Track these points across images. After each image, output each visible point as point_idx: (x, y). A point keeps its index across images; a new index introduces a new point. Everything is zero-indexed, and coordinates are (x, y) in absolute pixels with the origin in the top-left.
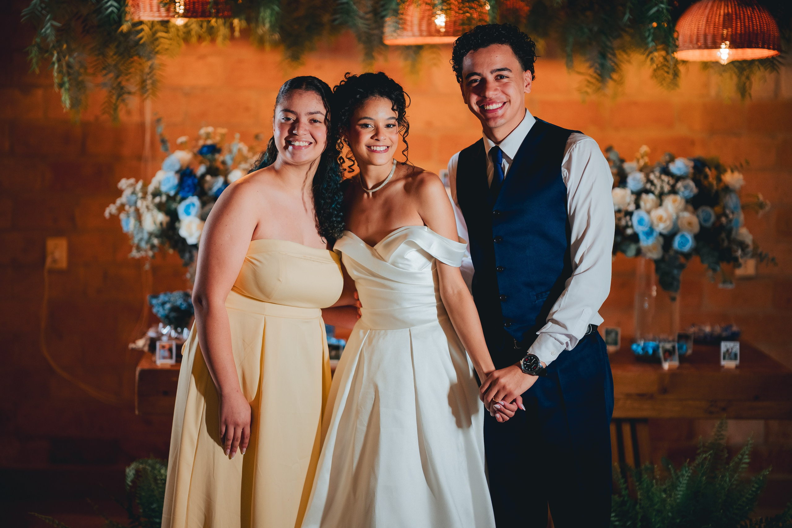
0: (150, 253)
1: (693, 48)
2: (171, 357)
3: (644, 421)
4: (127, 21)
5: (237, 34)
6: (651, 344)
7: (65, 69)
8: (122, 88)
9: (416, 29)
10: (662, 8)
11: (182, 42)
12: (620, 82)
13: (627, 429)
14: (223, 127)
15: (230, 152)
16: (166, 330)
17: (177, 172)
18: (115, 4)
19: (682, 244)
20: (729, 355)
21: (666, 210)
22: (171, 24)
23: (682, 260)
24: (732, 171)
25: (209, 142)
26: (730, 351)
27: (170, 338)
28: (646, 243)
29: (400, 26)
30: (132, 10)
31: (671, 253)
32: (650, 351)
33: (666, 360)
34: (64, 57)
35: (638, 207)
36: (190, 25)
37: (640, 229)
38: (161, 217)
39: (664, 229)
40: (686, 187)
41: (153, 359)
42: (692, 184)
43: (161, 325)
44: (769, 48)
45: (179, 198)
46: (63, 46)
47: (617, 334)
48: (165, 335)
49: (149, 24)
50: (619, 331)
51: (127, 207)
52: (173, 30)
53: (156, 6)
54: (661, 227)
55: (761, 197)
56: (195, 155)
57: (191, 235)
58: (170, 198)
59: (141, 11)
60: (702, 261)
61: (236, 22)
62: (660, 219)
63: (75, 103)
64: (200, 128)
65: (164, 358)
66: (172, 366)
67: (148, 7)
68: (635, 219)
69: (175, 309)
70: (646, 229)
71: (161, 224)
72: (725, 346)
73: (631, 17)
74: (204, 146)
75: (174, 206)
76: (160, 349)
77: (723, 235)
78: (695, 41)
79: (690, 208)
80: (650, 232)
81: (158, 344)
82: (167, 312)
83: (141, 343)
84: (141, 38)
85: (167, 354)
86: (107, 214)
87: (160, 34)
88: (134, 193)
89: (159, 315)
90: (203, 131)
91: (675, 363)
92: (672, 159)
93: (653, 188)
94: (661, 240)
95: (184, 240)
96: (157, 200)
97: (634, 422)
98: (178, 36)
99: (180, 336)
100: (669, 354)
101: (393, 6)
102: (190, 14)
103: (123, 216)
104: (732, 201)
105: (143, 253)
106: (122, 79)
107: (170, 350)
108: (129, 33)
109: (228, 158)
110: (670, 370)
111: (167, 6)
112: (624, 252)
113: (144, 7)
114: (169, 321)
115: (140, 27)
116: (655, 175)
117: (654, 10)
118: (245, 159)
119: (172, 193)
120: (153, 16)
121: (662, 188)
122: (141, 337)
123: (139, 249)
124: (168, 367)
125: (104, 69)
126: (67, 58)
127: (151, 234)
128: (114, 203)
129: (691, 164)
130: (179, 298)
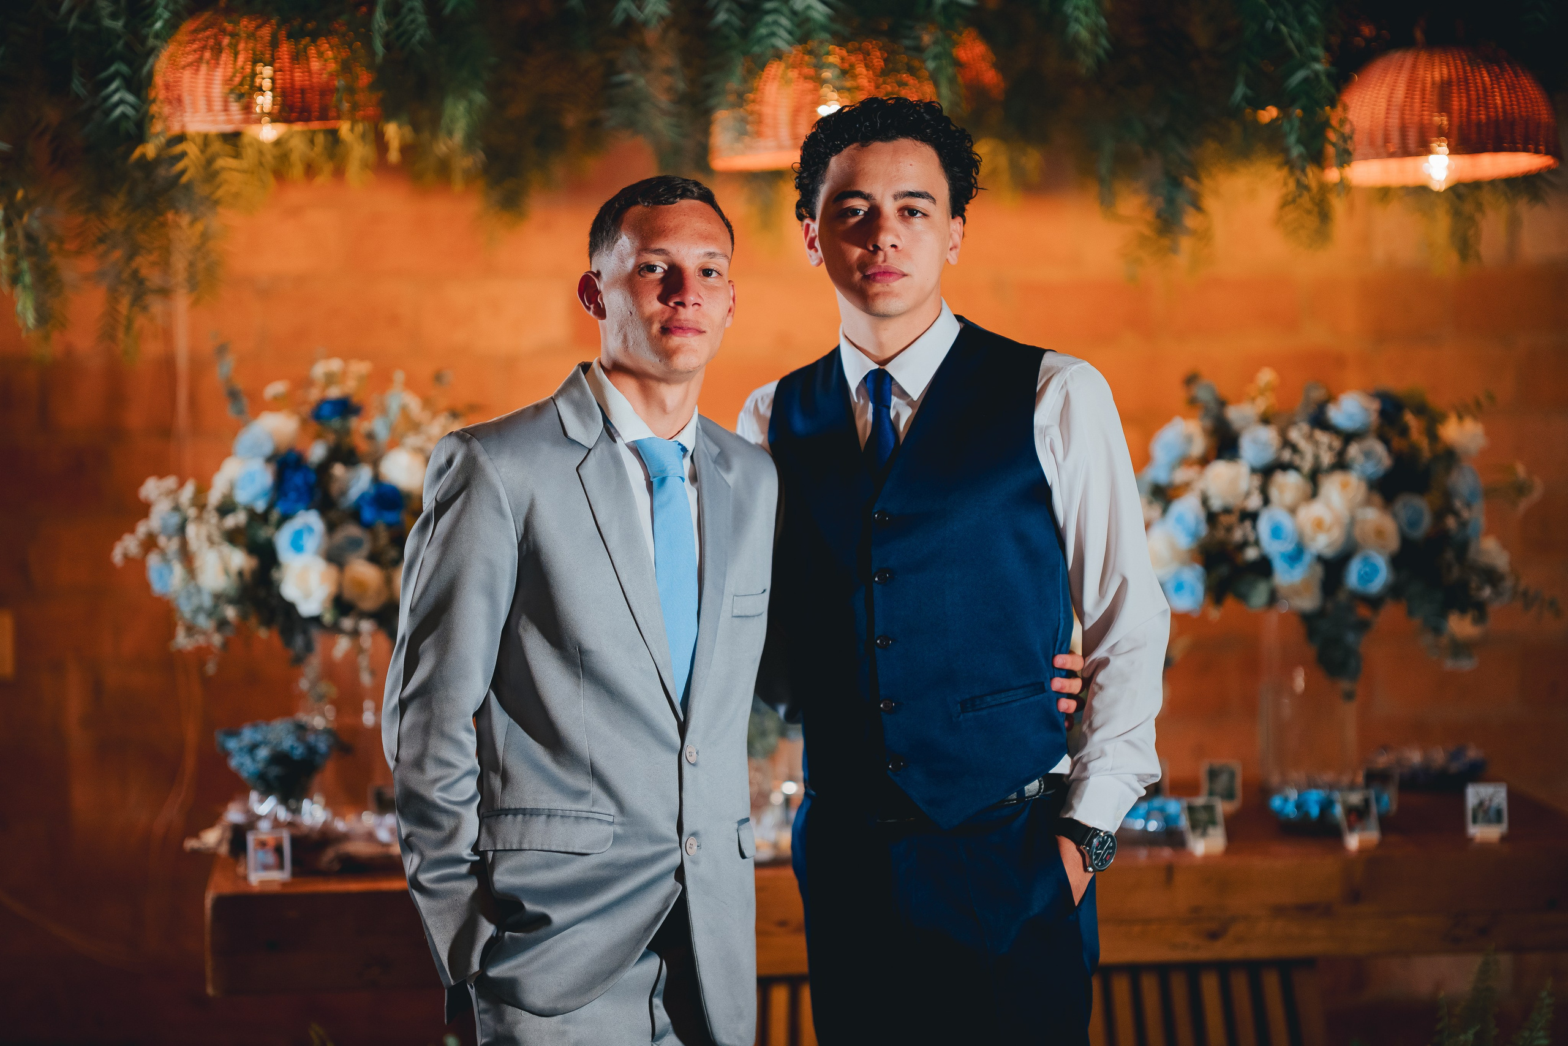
0: (217, 639)
1: (1378, 156)
2: (280, 866)
3: (1308, 963)
4: (157, 135)
5: (394, 156)
6: (1314, 797)
7: (22, 244)
8: (141, 282)
9: (784, 132)
10: (1317, 74)
11: (271, 180)
12: (1204, 236)
13: (1272, 982)
14: (362, 357)
15: (384, 411)
16: (266, 806)
17: (269, 460)
18: (130, 98)
19: (1366, 578)
20: (1485, 813)
21: (1328, 505)
22: (245, 140)
23: (1363, 612)
24: (1460, 418)
25: (334, 392)
26: (1487, 803)
27: (277, 824)
28: (1285, 576)
29: (748, 127)
30: (166, 110)
31: (1342, 597)
32: (1315, 811)
33: (1351, 828)
34: (20, 217)
35: (1266, 501)
36: (287, 141)
37: (1273, 548)
38: (239, 559)
39: (1329, 546)
40: (1368, 455)
41: (240, 870)
42: (1379, 448)
43: (254, 796)
44: (1537, 152)
45: (275, 515)
46: (15, 193)
47: (1232, 775)
48: (265, 817)
49: (199, 141)
50: (1237, 766)
51: (162, 541)
52: (250, 153)
53: (220, 99)
54: (1323, 543)
55: (1521, 470)
56: (304, 423)
57: (307, 596)
58: (257, 518)
59: (185, 112)
60: (1410, 613)
61: (392, 131)
62: (1319, 525)
63: (44, 317)
64: (312, 362)
65: (266, 867)
66: (284, 884)
67: (202, 103)
68: (1264, 526)
69: (279, 758)
70: (1288, 547)
71: (240, 574)
72: (1474, 794)
73: (1249, 92)
74: (323, 402)
75: (263, 533)
76: (255, 850)
77: (1449, 555)
78: (1379, 141)
79: (1377, 499)
80: (1296, 555)
81: (251, 839)
82: (261, 766)
83: (211, 837)
84: (183, 172)
85: (271, 858)
86: (117, 556)
87: (221, 162)
88: (177, 508)
89: (244, 775)
90: (320, 370)
91: (1372, 835)
92: (1331, 398)
93: (1297, 460)
94: (1319, 571)
95: (290, 608)
96: (231, 521)
97: (1286, 967)
98: (261, 164)
99: (298, 819)
100: (1357, 815)
101: (734, 84)
102: (294, 115)
103: (153, 560)
104: (1464, 481)
105: (201, 640)
106: (143, 263)
107: (278, 850)
108: (158, 161)
109: (379, 426)
110: (1362, 850)
111: (245, 100)
112: (1243, 598)
113: (194, 103)
114: (267, 787)
115: (178, 149)
116: (1300, 430)
117: (1300, 75)
118: (415, 427)
119: (260, 506)
120: (215, 122)
121: (1317, 458)
122: (210, 824)
123: (191, 630)
124: (276, 888)
125: (101, 240)
126: (25, 219)
127: (219, 598)
128: (132, 531)
129: (1375, 405)
130: (287, 735)
